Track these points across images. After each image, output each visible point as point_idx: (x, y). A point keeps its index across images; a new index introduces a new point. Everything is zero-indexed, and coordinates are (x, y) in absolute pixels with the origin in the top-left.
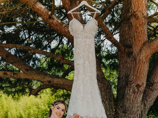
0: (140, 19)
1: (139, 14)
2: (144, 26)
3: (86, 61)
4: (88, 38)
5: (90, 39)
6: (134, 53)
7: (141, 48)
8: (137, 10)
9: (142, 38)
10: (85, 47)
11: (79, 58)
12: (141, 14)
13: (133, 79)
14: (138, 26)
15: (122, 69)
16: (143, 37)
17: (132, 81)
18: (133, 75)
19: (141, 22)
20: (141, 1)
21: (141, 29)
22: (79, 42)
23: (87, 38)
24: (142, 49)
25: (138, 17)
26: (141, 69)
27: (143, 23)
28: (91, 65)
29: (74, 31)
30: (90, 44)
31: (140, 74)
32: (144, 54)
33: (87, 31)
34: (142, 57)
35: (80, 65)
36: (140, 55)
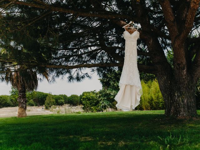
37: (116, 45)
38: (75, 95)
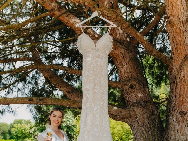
0: (176, 25)
1: (174, 19)
2: (183, 35)
3: (97, 86)
4: (101, 58)
5: (103, 59)
6: (173, 70)
7: (181, 63)
8: (171, 15)
9: (182, 50)
10: (96, 69)
11: (88, 82)
12: (177, 19)
13: (175, 104)
14: (174, 35)
15: (172, 90)
16: (184, 49)
17: (174, 107)
18: (175, 99)
19: (178, 29)
20: (175, 2)
21: (179, 38)
22: (89, 62)
23: (99, 58)
24: (183, 64)
25: (173, 23)
26: (184, 92)
27: (181, 30)
28: (102, 92)
29: (83, 48)
30: (102, 66)
31: (183, 98)
32: (186, 71)
33: (99, 50)
34: (183, 75)
35: (89, 90)
36: (181, 73)
37: (60, 61)
38: (3, 123)
